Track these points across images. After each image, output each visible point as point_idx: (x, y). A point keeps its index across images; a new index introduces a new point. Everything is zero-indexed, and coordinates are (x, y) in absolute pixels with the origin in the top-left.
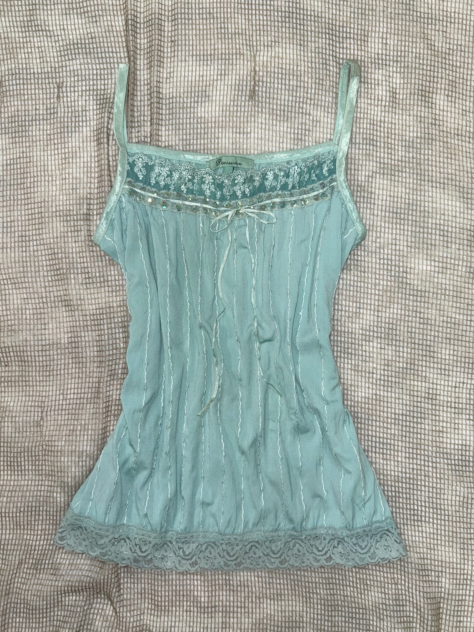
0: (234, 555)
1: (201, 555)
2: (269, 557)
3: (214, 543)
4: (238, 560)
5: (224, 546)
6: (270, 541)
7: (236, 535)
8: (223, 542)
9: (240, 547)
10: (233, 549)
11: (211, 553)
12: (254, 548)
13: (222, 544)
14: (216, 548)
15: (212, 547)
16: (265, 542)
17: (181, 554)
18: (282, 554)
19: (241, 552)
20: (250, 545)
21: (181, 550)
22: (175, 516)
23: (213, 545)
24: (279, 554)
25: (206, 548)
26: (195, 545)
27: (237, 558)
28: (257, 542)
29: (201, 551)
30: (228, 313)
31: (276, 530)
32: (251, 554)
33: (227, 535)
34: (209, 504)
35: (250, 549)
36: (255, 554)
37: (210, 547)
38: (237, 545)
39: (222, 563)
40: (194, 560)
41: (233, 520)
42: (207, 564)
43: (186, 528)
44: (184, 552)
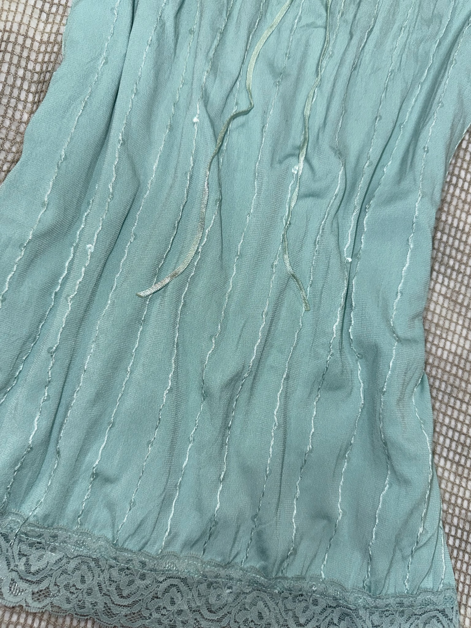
0: (128, 596)
1: (63, 580)
2: (198, 617)
3: (96, 560)
4: (136, 609)
5: (115, 573)
6: (210, 585)
7: (147, 555)
8: (113, 562)
9: (148, 581)
10: (131, 582)
11: (83, 581)
12: (174, 589)
13: (111, 567)
14: (97, 571)
15: (89, 568)
16: (199, 583)
17: (22, 568)
18: (223, 617)
19: (145, 593)
20: (169, 582)
21: (24, 559)
22: (31, 485)
23: (92, 564)
24: (221, 614)
25: (77, 568)
26: (55, 556)
27: (135, 603)
28: (184, 580)
29: (65, 572)
30: (254, 119)
31: (228, 565)
32: (164, 602)
33: (126, 550)
34: (108, 480)
35: (166, 591)
36: (173, 603)
37: (84, 567)
38: (143, 577)
39: (100, 607)
40: (43, 586)
41: (150, 522)
42: (68, 601)
43: (46, 517)
44: (27, 564)
